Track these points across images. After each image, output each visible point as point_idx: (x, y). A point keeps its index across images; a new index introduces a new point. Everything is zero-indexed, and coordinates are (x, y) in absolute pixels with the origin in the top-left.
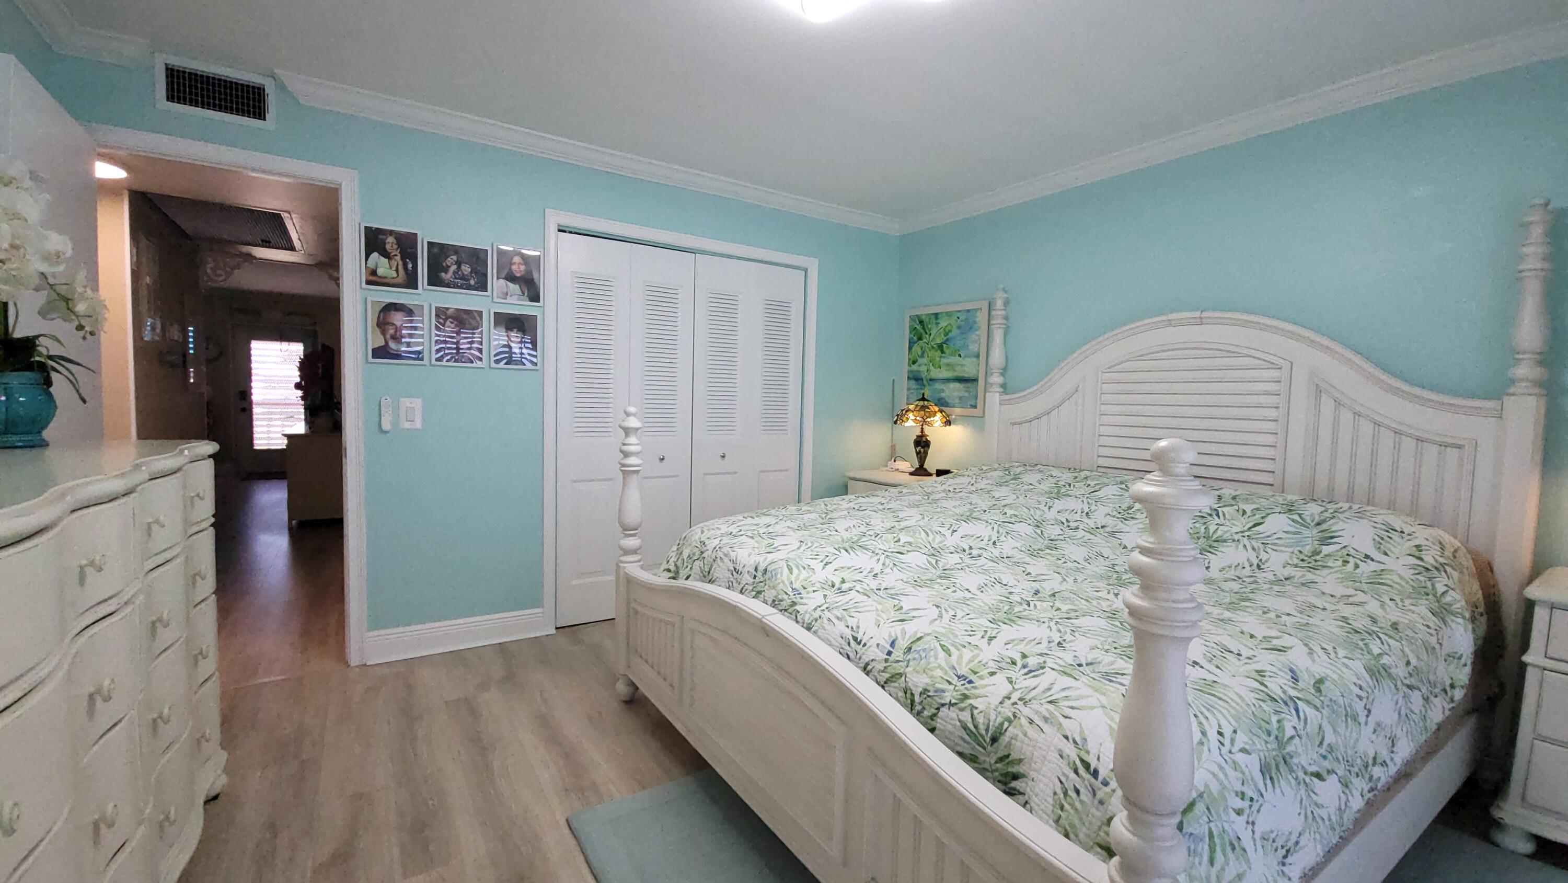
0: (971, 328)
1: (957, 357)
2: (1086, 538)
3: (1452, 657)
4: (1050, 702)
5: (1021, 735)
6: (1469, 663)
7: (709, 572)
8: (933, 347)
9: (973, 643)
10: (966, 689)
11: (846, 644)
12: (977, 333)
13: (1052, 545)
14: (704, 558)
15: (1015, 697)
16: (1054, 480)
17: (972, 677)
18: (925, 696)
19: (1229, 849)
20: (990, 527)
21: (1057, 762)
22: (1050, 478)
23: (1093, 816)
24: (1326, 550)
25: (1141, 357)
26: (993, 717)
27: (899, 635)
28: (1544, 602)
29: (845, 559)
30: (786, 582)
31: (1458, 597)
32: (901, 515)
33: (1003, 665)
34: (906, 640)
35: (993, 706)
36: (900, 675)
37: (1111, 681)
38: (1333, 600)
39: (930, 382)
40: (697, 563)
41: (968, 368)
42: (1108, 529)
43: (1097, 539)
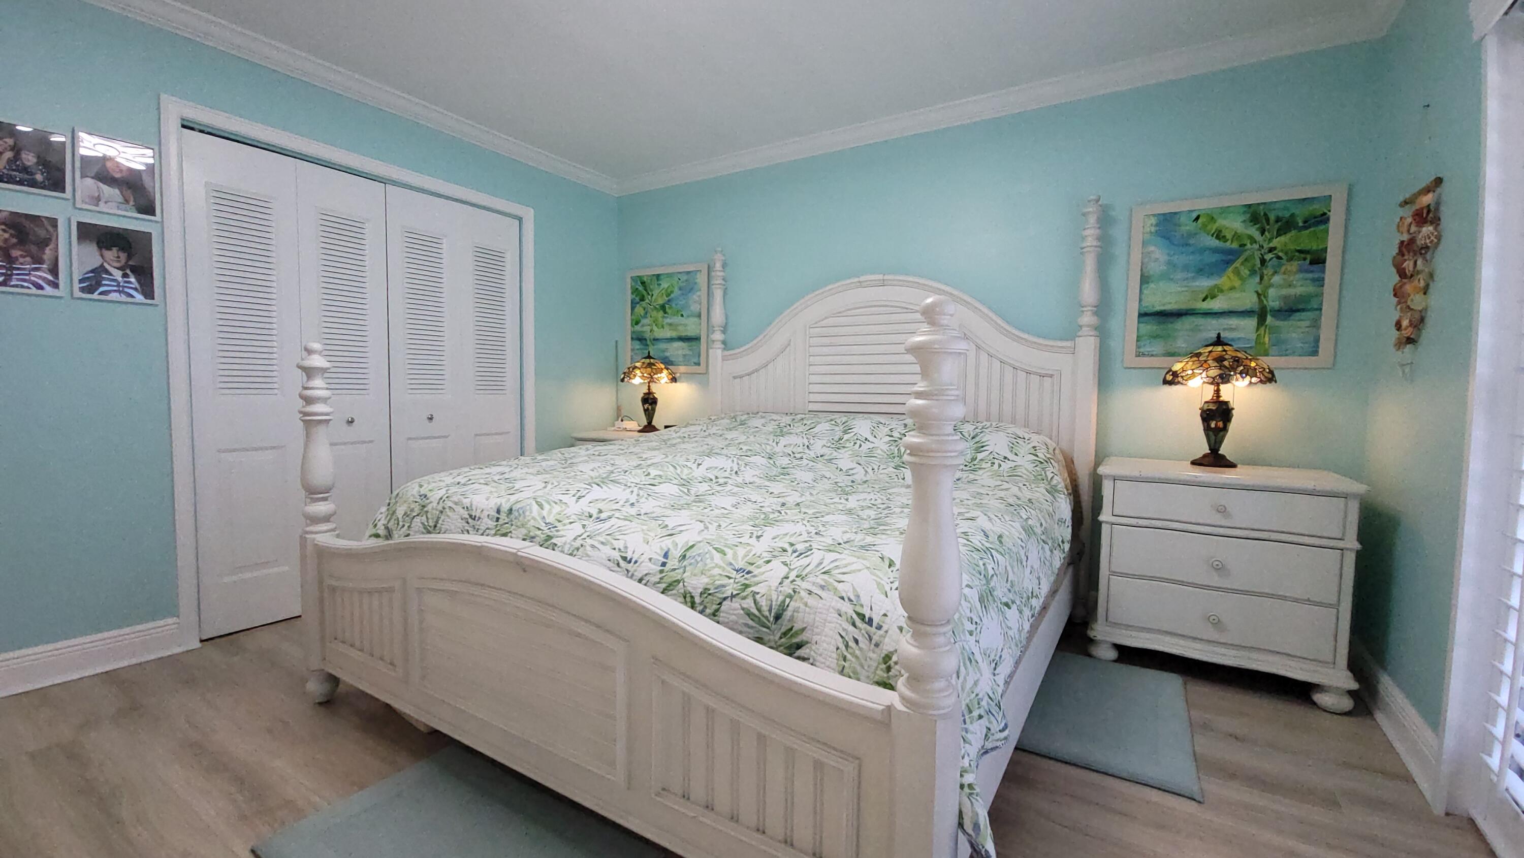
0: (692, 289)
1: (680, 317)
2: (810, 465)
3: (1061, 521)
4: (824, 573)
5: (802, 606)
6: (1070, 524)
7: (435, 526)
8: (655, 308)
9: (743, 542)
10: (746, 579)
11: (616, 566)
12: (698, 293)
13: (785, 471)
14: (427, 512)
15: (792, 576)
16: (777, 423)
17: (750, 568)
18: (706, 595)
19: (968, 663)
20: (730, 460)
21: (836, 621)
22: (772, 422)
23: (871, 659)
24: (980, 456)
25: (838, 314)
26: (774, 597)
27: (671, 547)
28: (1109, 476)
29: (597, 492)
30: (538, 518)
31: (1060, 480)
32: (644, 456)
33: (775, 553)
34: (679, 549)
35: (773, 588)
36: (678, 581)
37: (868, 550)
38: (990, 489)
39: (653, 342)
40: (417, 520)
41: (690, 327)
42: (826, 457)
43: (819, 466)
